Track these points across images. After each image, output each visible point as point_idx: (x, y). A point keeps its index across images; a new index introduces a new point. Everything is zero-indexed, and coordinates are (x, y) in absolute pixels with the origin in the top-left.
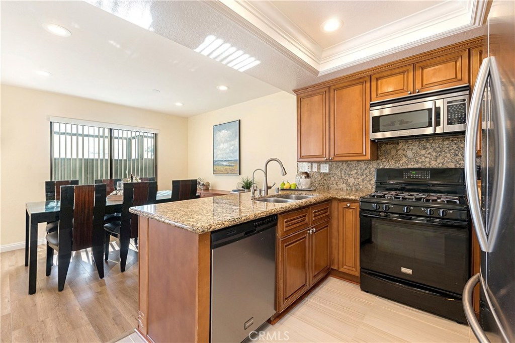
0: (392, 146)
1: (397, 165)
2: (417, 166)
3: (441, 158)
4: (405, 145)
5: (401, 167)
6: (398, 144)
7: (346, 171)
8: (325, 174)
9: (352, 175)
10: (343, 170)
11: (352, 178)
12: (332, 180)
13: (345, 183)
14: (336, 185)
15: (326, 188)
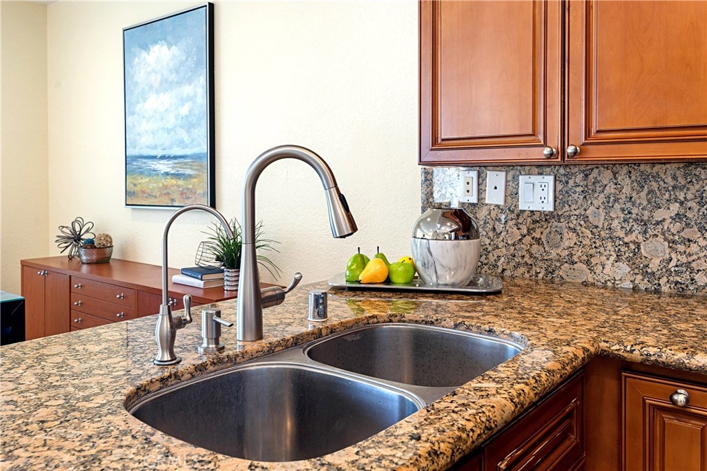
7: (629, 205)
8: (536, 217)
9: (658, 223)
10: (616, 200)
11: (660, 238)
12: (566, 243)
13: (629, 259)
14: (585, 266)
15: (540, 276)
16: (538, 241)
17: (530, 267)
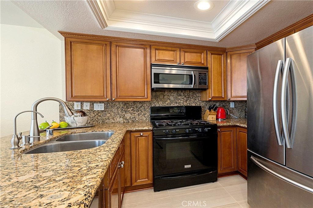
0: (161, 93)
1: (164, 104)
2: (176, 105)
3: (188, 101)
4: (169, 93)
5: (166, 106)
6: (165, 92)
7: (122, 108)
8: (99, 111)
9: (128, 111)
10: (119, 108)
11: (129, 113)
12: (107, 116)
13: (122, 118)
14: (112, 120)
15: (101, 123)
16: (100, 116)
17: (97, 121)
